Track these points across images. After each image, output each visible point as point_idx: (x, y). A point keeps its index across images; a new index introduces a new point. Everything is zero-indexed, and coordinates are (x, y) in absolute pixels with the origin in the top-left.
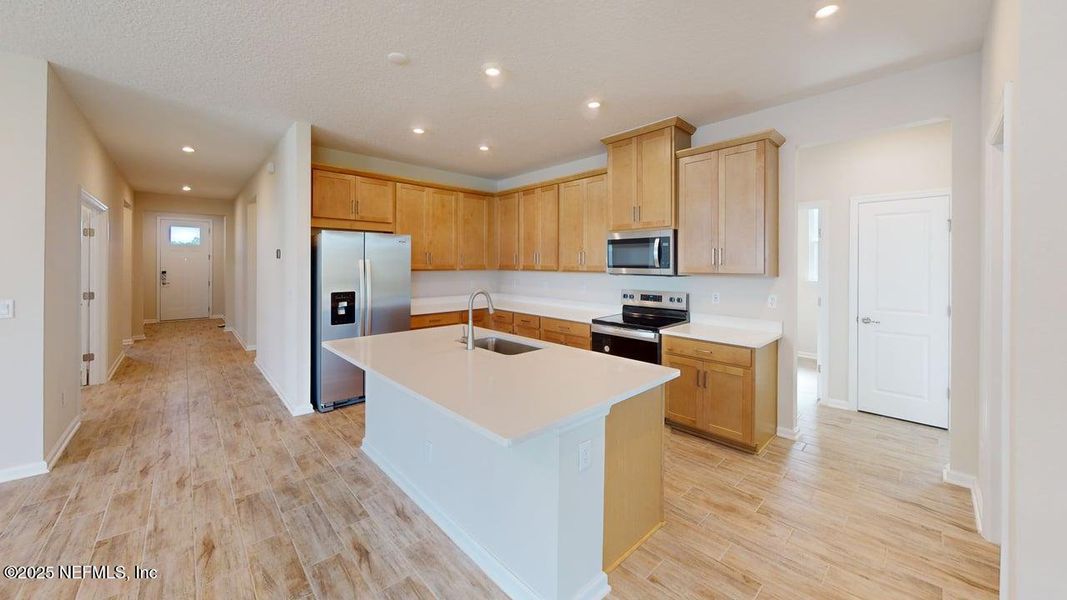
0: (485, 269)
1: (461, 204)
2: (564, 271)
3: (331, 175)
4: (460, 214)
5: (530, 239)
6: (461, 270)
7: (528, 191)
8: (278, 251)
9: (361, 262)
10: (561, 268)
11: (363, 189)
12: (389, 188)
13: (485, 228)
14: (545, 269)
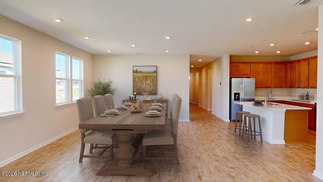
0: (283, 87)
1: (273, 67)
2: (311, 88)
3: (234, 64)
4: (273, 70)
5: (299, 77)
6: (273, 88)
7: (299, 61)
8: (221, 83)
9: (241, 85)
10: (310, 87)
11: (241, 66)
12: (249, 65)
13: (283, 74)
14: (304, 88)
